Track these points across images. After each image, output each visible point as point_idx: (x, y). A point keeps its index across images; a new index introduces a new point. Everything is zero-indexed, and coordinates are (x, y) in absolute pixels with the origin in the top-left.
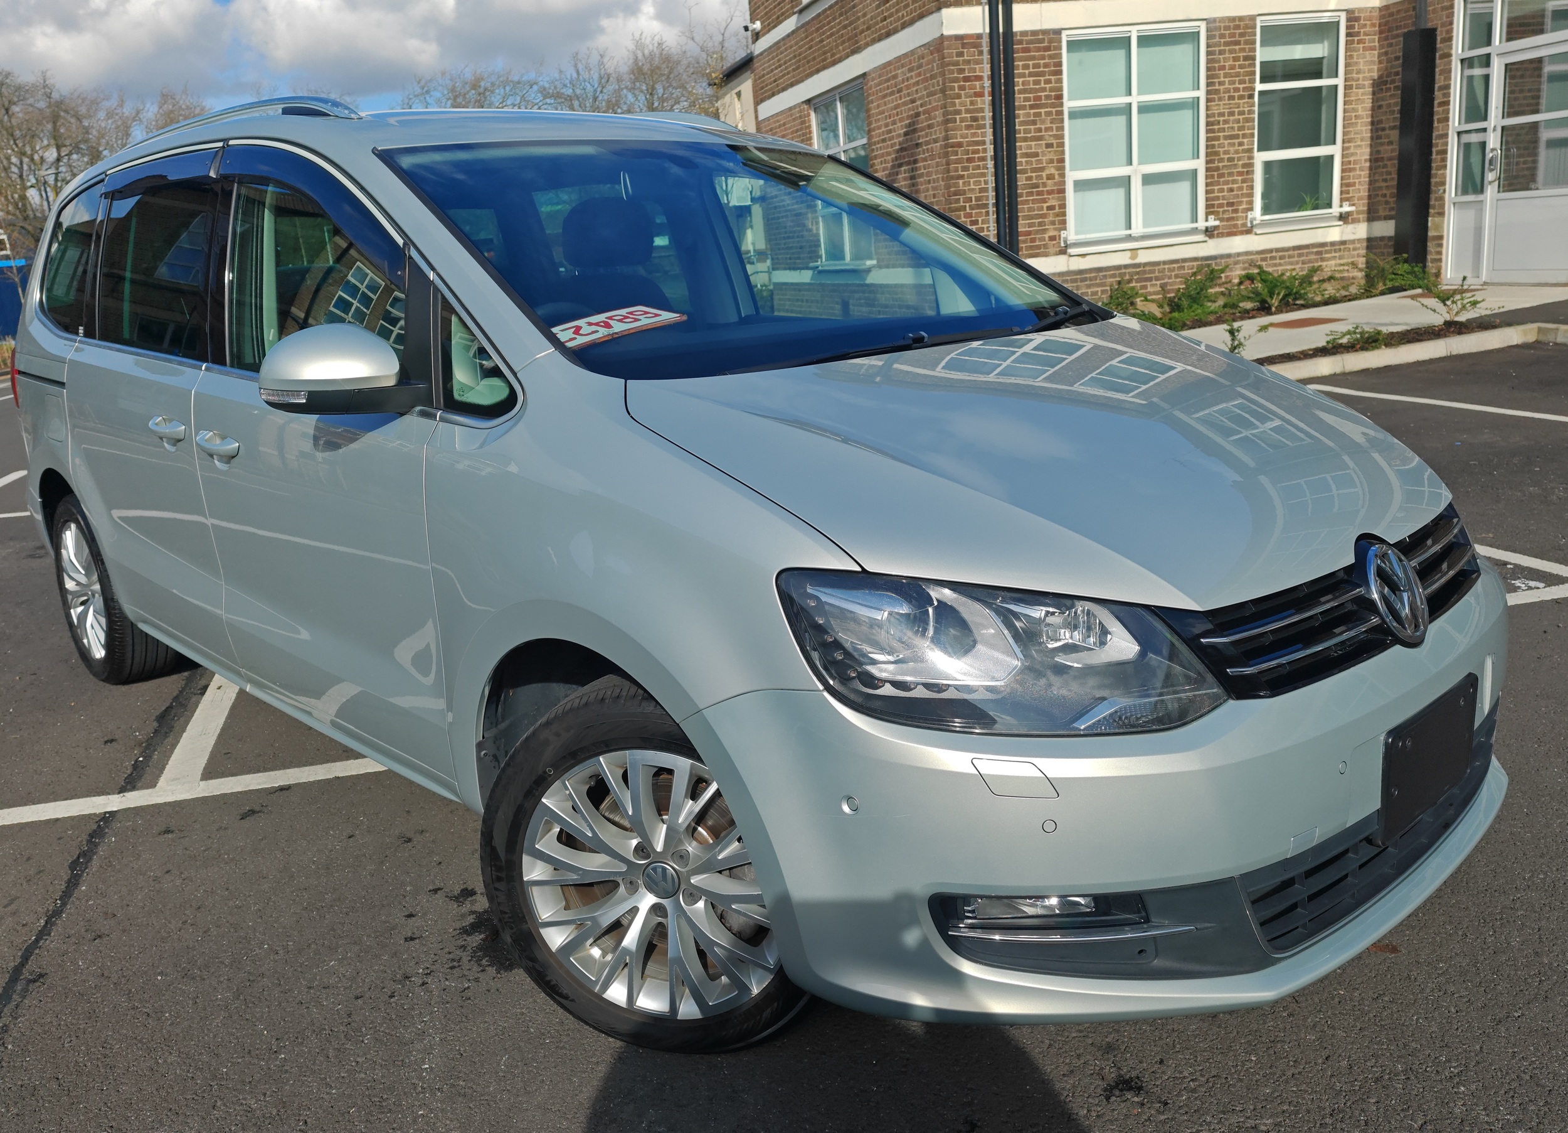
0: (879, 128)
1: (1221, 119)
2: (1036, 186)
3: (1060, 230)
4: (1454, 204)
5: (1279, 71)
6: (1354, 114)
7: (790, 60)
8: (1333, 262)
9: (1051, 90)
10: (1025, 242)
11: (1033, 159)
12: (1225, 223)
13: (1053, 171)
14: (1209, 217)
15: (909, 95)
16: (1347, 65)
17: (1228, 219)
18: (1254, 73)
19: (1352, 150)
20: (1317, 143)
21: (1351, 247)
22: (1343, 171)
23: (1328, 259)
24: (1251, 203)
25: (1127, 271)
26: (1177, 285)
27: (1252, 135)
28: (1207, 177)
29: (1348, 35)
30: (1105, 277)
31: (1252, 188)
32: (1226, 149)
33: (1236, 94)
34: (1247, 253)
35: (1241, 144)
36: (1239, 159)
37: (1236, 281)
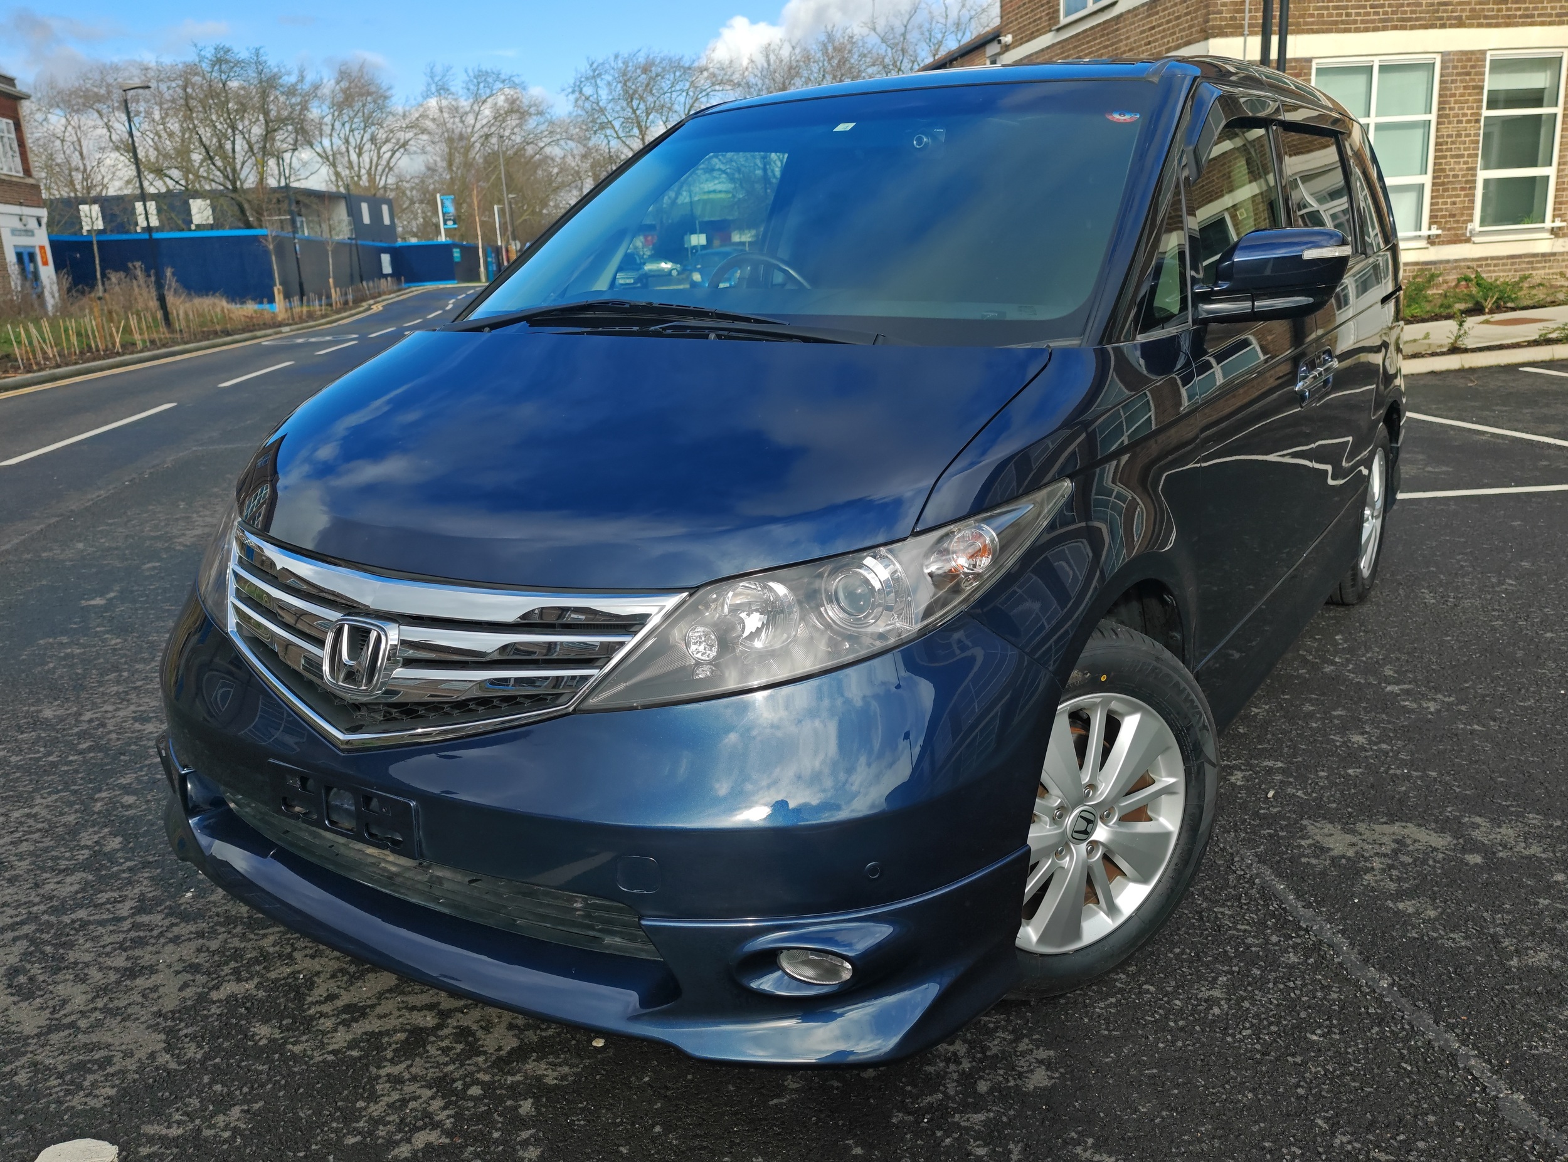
1: (1449, 140)
5: (1503, 99)
8: (1542, 272)
12: (1444, 233)
14: (1433, 226)
17: (1449, 229)
18: (1481, 101)
19: (1566, 172)
20: (1534, 164)
21: (1560, 258)
22: (1557, 190)
23: (1538, 269)
24: (1471, 215)
27: (1477, 155)
28: (1433, 191)
31: (1473, 202)
32: (1452, 166)
33: (1464, 119)
34: (1465, 260)
35: (1466, 163)
36: (1463, 176)
37: (1453, 284)
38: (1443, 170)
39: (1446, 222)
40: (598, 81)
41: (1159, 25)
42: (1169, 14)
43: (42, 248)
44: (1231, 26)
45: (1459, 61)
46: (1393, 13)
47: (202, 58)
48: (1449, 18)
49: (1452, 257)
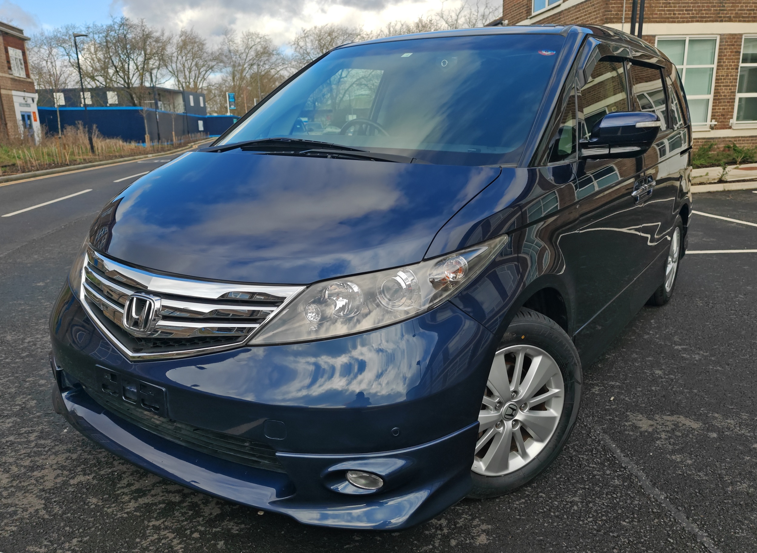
1: (723, 78)
12: (719, 124)
14: (713, 120)
17: (721, 122)
18: (739, 59)
24: (732, 115)
27: (736, 86)
28: (713, 103)
31: (733, 109)
32: (724, 91)
33: (730, 67)
34: (728, 137)
35: (730, 89)
36: (729, 96)
37: (722, 149)
38: (719, 93)
39: (720, 118)
40: (307, 39)
41: (581, 17)
42: (586, 12)
43: (34, 113)
44: (616, 18)
45: (729, 38)
46: (697, 14)
47: (115, 23)
48: (724, 17)
49: (722, 136)
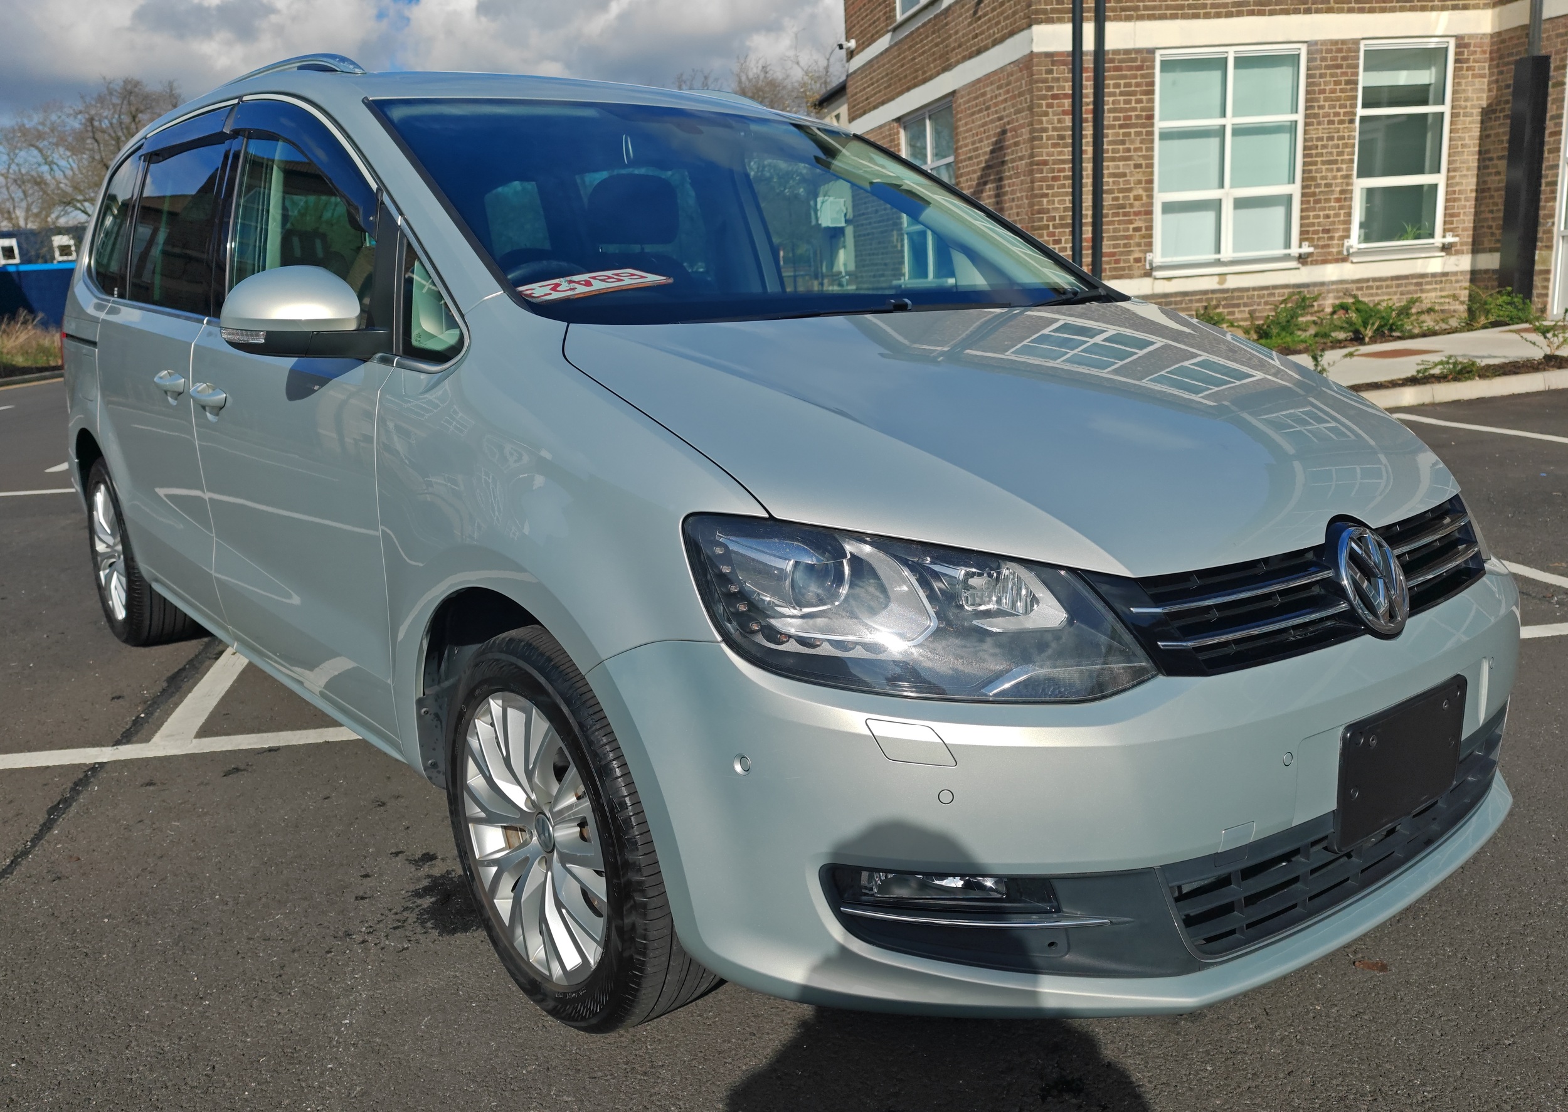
0: (966, 145)
1: (1320, 143)
2: (1123, 207)
3: (1146, 252)
4: (1563, 237)
5: (1385, 97)
6: (1460, 143)
7: (882, 78)
8: (1433, 294)
9: (1142, 110)
10: (1109, 263)
11: (1121, 180)
12: (1319, 250)
13: (1141, 192)
14: (1303, 244)
15: (996, 112)
16: (1454, 92)
17: (1324, 247)
18: (1356, 98)
19: (1457, 180)
20: (1420, 171)
21: (1453, 278)
22: (1447, 200)
23: (1428, 291)
24: (1348, 230)
25: (1215, 296)
26: (1265, 312)
27: (1352, 161)
28: (1302, 203)
29: (1457, 61)
30: (1191, 301)
31: (1349, 215)
32: (1324, 174)
33: (1336, 119)
34: (1342, 282)
35: (1339, 170)
36: (1337, 185)
37: (1330, 311)
38: (1314, 179)
48: (1314, 2)
49: (1327, 279)
